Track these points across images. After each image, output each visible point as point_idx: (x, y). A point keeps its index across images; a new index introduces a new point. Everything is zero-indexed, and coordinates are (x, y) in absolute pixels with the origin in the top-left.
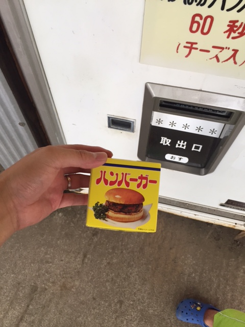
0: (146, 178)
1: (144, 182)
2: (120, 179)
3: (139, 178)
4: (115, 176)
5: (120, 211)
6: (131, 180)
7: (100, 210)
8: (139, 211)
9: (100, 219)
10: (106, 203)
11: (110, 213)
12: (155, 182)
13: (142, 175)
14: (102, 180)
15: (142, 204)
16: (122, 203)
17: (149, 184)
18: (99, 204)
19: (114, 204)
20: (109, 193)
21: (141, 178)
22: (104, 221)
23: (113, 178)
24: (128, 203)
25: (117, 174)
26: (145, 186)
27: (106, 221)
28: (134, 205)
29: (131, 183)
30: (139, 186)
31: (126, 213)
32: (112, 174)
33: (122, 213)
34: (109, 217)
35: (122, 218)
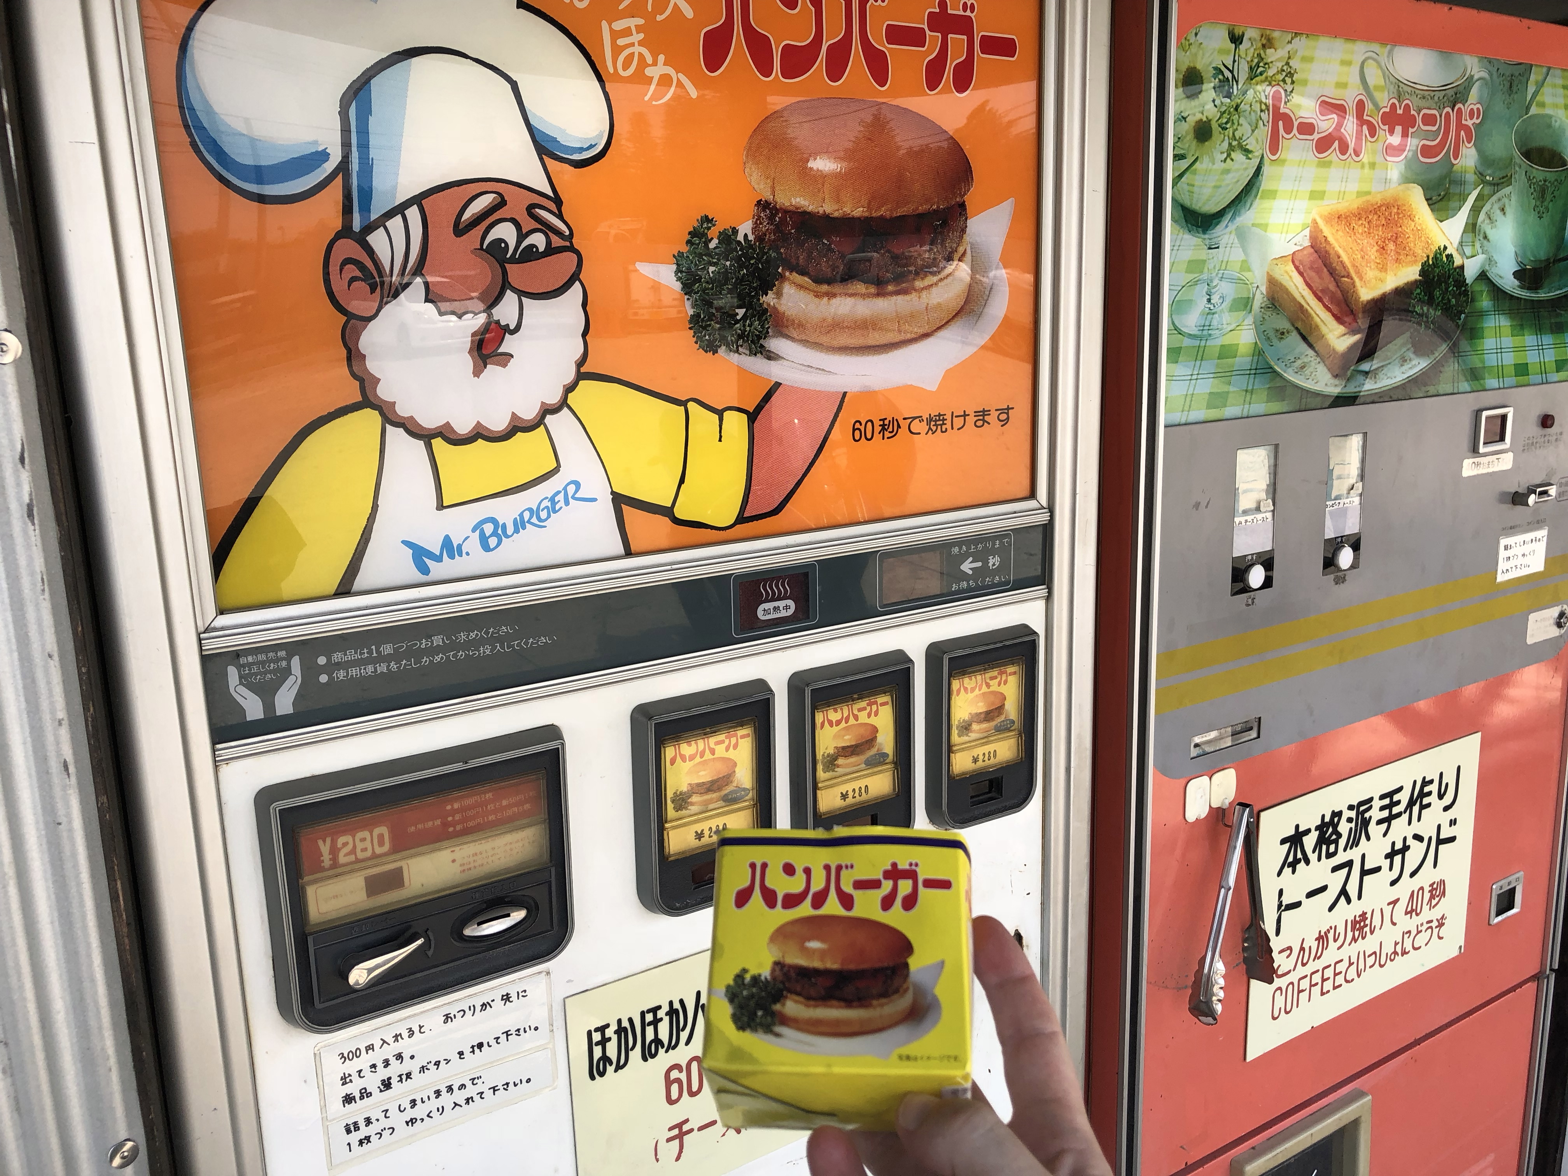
0: (911, 874)
1: (905, 887)
2: (818, 884)
3: (887, 875)
4: (800, 876)
5: (826, 997)
6: (860, 885)
7: (752, 996)
8: (897, 991)
9: (754, 1029)
10: (773, 971)
11: (792, 1007)
12: (945, 885)
13: (894, 865)
14: (757, 893)
15: (906, 965)
16: (832, 964)
17: (924, 893)
18: (748, 977)
19: (804, 973)
20: (781, 934)
21: (894, 873)
22: (770, 1037)
23: (796, 885)
24: (852, 967)
25: (807, 871)
26: (910, 902)
27: (778, 1035)
28: (875, 973)
29: (858, 895)
30: (887, 903)
31: (849, 1003)
32: (789, 869)
33: (835, 1002)
34: (785, 1021)
35: (837, 1022)
